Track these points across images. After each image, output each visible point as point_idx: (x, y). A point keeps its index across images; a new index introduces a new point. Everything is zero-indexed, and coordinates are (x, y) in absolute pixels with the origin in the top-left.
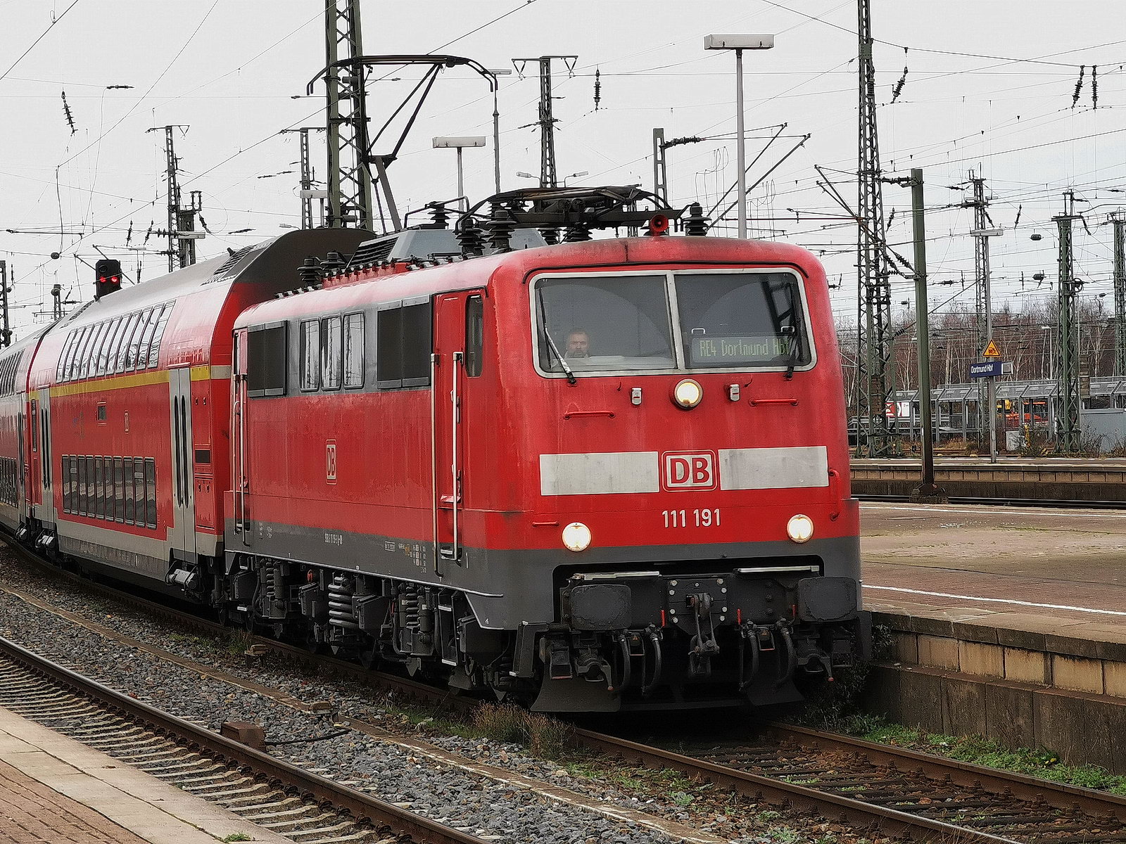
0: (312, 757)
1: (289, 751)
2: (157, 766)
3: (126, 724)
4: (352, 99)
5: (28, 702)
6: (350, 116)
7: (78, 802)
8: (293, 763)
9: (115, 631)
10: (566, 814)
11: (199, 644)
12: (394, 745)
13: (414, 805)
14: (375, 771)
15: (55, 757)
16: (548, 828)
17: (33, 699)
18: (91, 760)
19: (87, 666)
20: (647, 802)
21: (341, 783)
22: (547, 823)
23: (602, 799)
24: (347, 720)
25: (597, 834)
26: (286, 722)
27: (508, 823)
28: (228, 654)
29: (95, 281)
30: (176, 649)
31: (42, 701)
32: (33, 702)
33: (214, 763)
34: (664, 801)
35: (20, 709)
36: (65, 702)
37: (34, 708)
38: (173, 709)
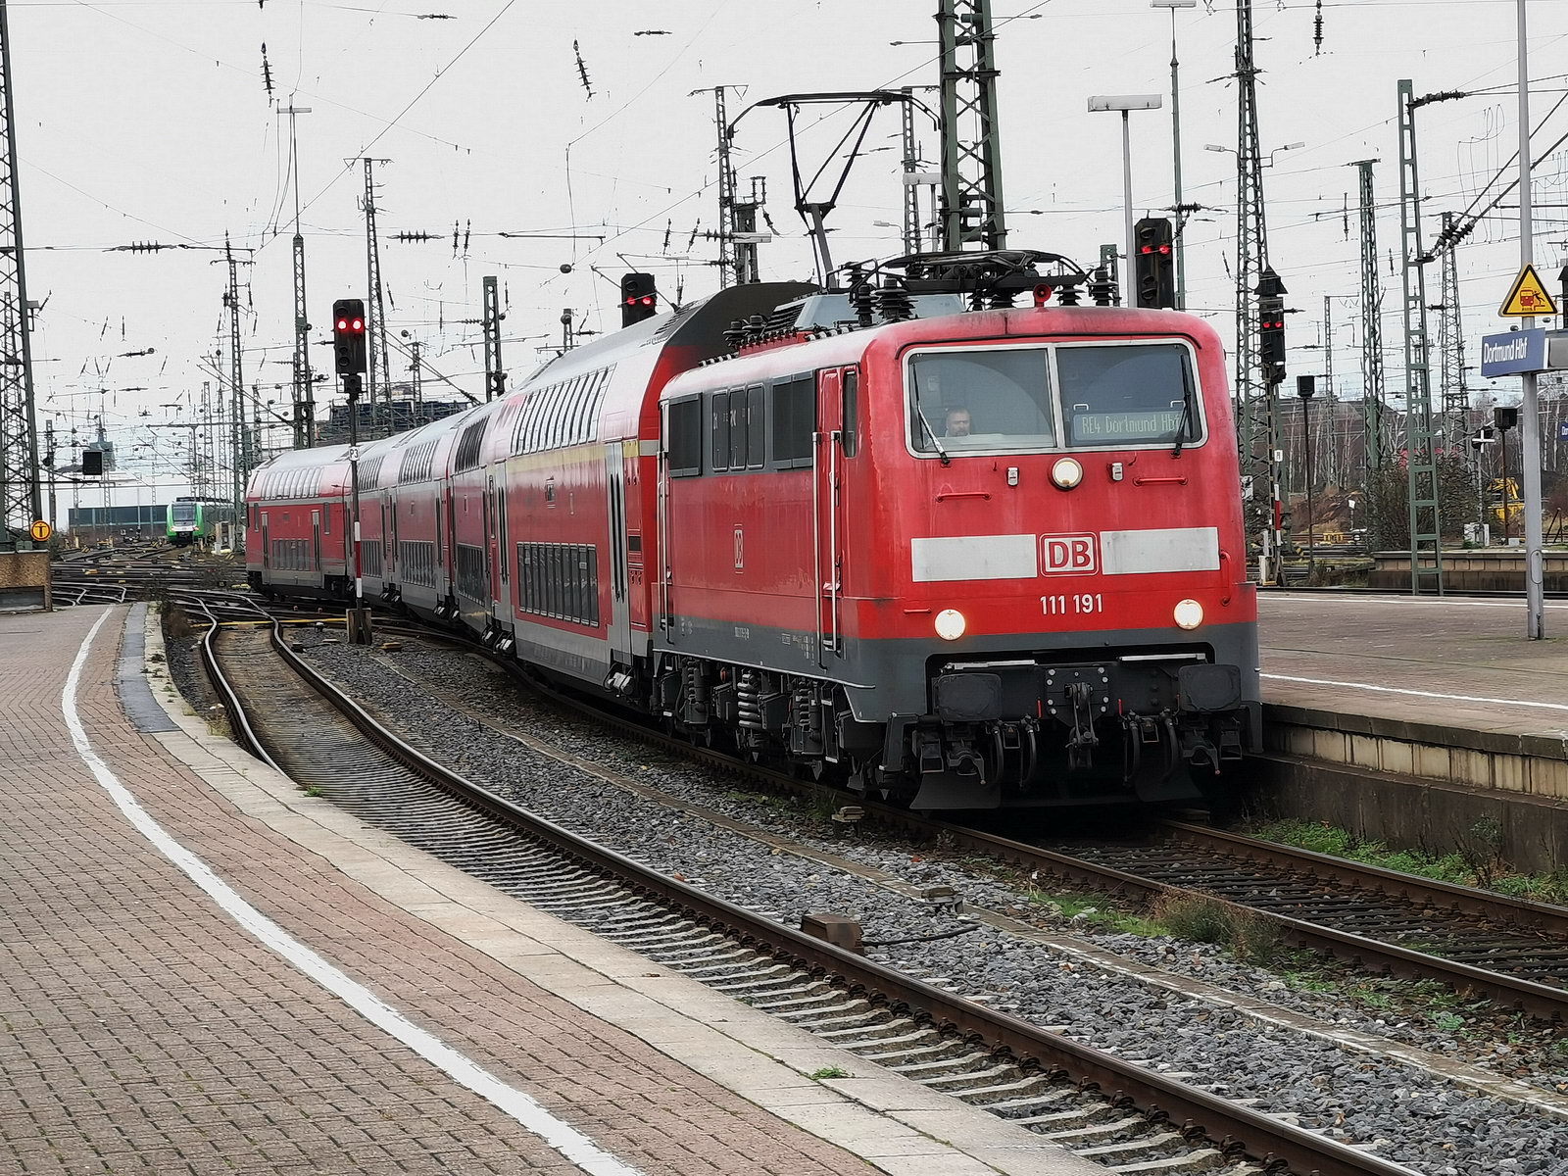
0: (927, 963)
1: (896, 954)
2: (714, 974)
3: (671, 916)
4: (975, 44)
5: (536, 886)
6: (972, 68)
7: (610, 1024)
8: (901, 971)
9: (653, 788)
10: (1284, 1042)
11: (769, 805)
12: (1041, 946)
13: (1072, 1029)
14: (1016, 982)
15: (577, 962)
16: (1259, 1062)
17: (543, 883)
18: (627, 967)
19: (615, 837)
20: (1398, 1026)
21: (969, 999)
22: (1257, 1054)
23: (1333, 1022)
24: (976, 910)
25: (1328, 1070)
26: (892, 914)
27: (1202, 1054)
28: (809, 819)
29: (621, 303)
30: (737, 813)
31: (555, 885)
32: (543, 886)
33: (793, 970)
34: (1422, 1024)
35: (526, 895)
36: (586, 886)
37: (544, 895)
38: (735, 895)
